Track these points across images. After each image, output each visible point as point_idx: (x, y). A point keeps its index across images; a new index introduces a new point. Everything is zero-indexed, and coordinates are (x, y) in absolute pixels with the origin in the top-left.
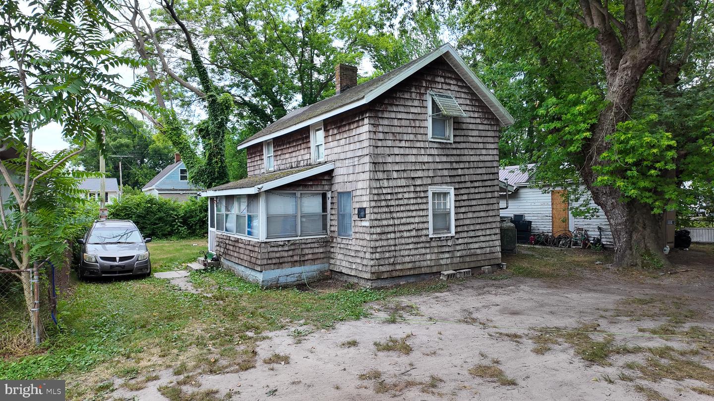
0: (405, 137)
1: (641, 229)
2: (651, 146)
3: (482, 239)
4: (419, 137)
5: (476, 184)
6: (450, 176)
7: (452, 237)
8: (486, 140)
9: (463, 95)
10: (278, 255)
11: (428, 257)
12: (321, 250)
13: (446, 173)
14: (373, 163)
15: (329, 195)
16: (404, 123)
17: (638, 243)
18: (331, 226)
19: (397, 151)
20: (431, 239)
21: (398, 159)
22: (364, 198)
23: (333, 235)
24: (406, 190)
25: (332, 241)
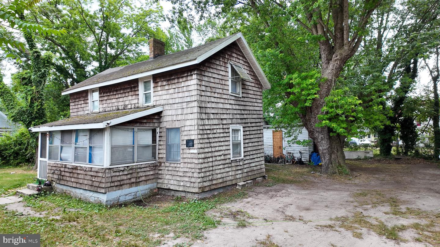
0: (218, 91)
1: (336, 152)
3: (256, 160)
4: (225, 92)
5: (253, 125)
6: (241, 119)
7: (242, 159)
8: (257, 97)
9: (246, 68)
10: (119, 179)
11: (230, 174)
12: (151, 173)
13: (238, 116)
14: (200, 107)
15: (158, 130)
16: (217, 81)
17: (335, 160)
18: (159, 154)
19: (213, 100)
20: (232, 161)
21: (214, 105)
22: (192, 132)
23: (161, 160)
24: (218, 127)
25: (160, 166)
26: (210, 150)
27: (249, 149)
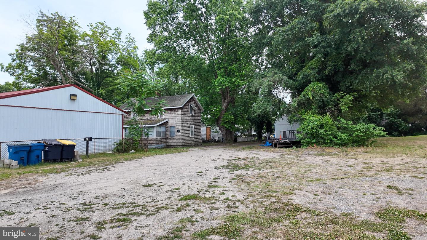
0: (186, 114)
1: (228, 135)
2: (230, 118)
3: (199, 138)
4: (189, 114)
5: (198, 125)
7: (194, 137)
8: (199, 114)
9: (195, 104)
10: (158, 141)
11: (190, 141)
13: (193, 122)
14: (182, 120)
15: (167, 127)
16: (186, 111)
17: (228, 138)
18: (167, 134)
19: (185, 117)
20: (191, 137)
21: (185, 119)
22: (180, 127)
23: (167, 137)
24: (186, 126)
25: (168, 138)
26: (184, 133)
27: (196, 134)
